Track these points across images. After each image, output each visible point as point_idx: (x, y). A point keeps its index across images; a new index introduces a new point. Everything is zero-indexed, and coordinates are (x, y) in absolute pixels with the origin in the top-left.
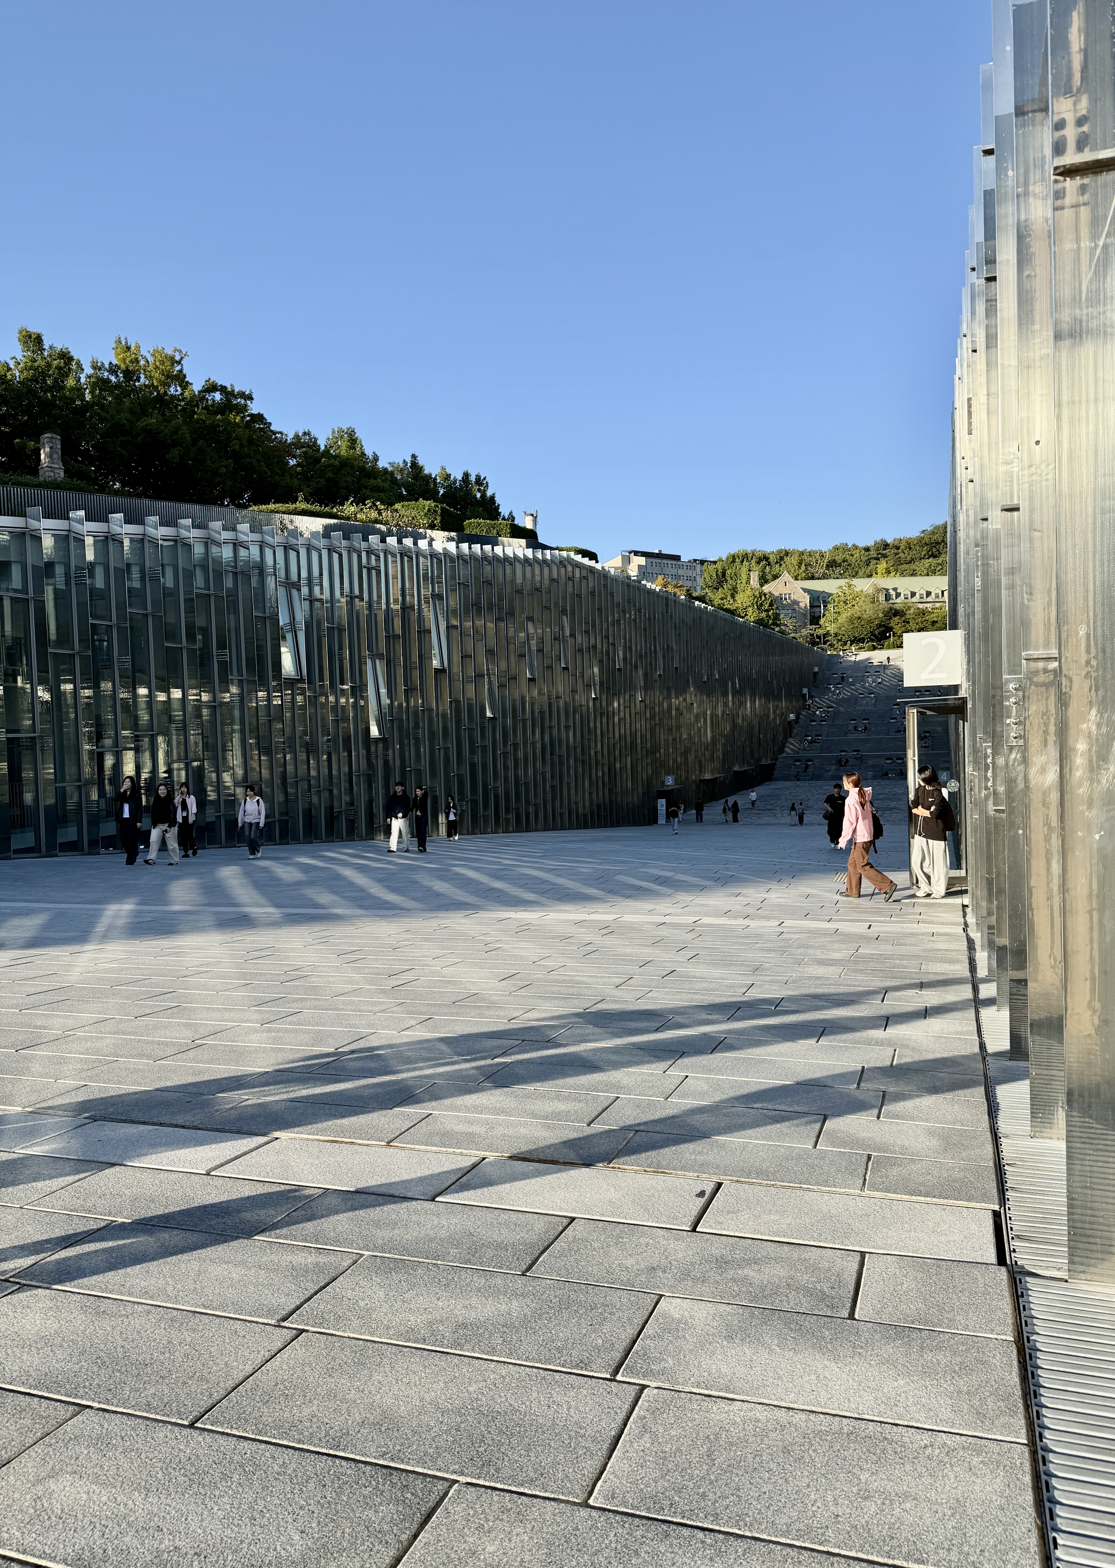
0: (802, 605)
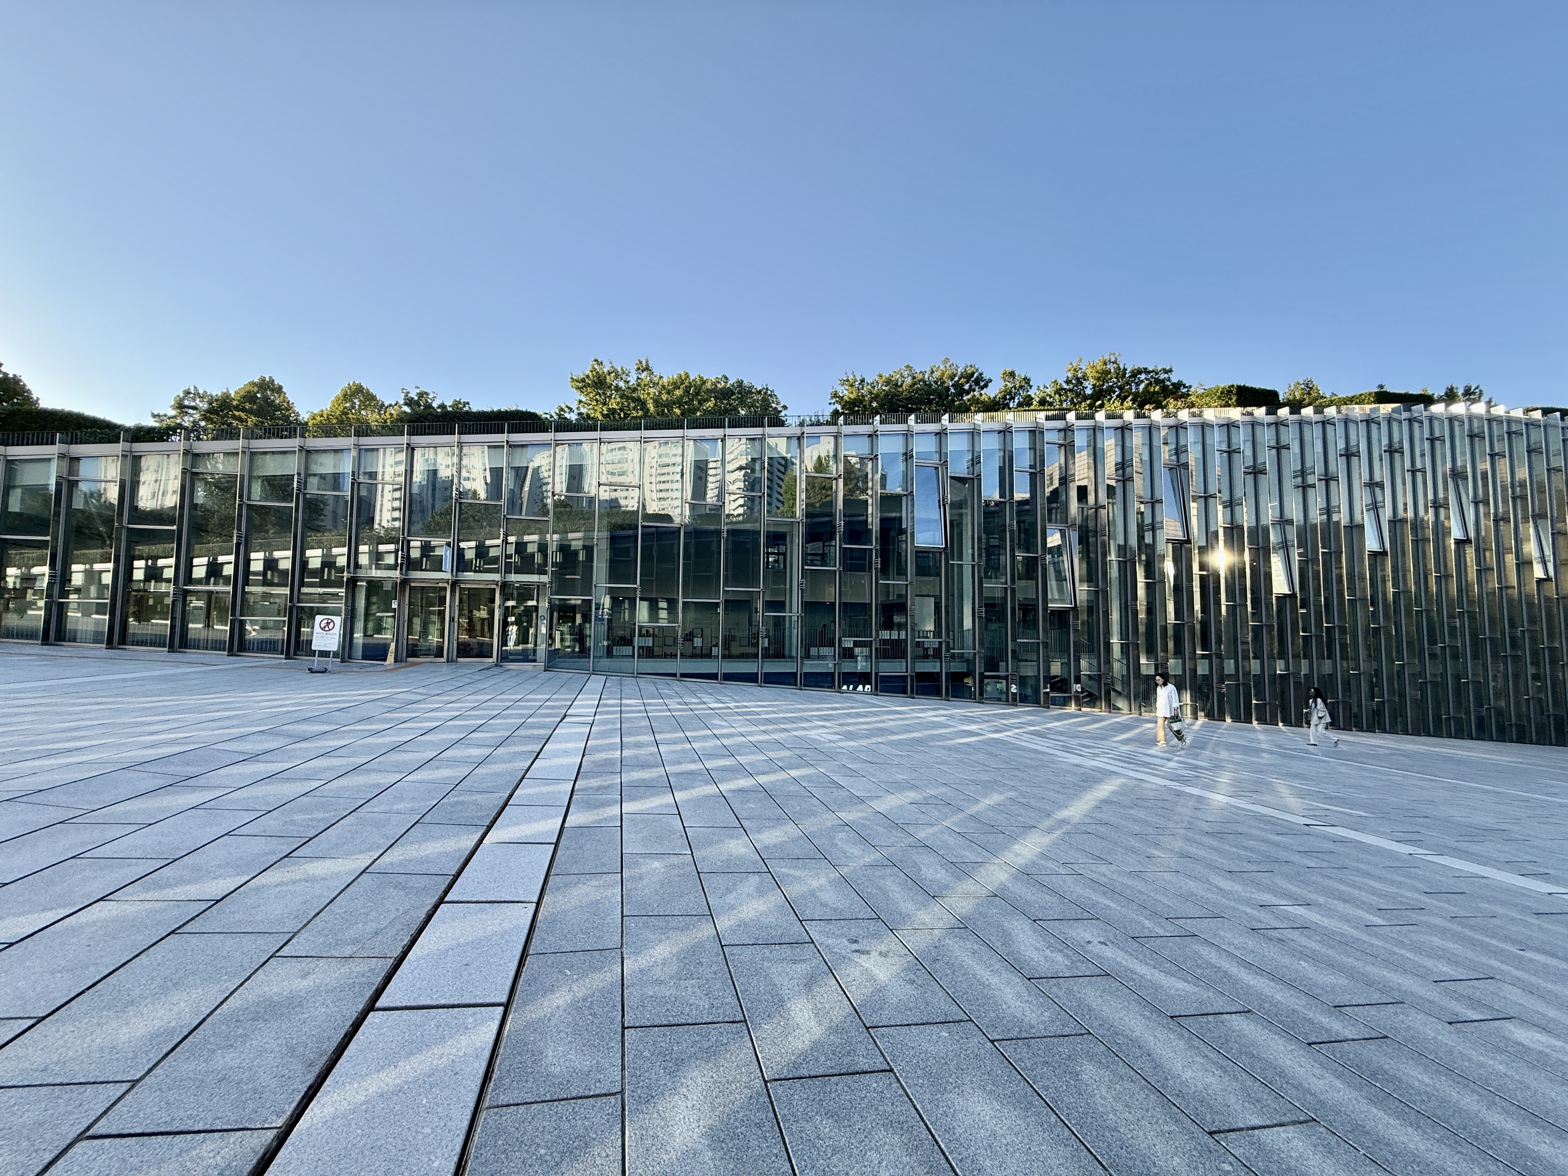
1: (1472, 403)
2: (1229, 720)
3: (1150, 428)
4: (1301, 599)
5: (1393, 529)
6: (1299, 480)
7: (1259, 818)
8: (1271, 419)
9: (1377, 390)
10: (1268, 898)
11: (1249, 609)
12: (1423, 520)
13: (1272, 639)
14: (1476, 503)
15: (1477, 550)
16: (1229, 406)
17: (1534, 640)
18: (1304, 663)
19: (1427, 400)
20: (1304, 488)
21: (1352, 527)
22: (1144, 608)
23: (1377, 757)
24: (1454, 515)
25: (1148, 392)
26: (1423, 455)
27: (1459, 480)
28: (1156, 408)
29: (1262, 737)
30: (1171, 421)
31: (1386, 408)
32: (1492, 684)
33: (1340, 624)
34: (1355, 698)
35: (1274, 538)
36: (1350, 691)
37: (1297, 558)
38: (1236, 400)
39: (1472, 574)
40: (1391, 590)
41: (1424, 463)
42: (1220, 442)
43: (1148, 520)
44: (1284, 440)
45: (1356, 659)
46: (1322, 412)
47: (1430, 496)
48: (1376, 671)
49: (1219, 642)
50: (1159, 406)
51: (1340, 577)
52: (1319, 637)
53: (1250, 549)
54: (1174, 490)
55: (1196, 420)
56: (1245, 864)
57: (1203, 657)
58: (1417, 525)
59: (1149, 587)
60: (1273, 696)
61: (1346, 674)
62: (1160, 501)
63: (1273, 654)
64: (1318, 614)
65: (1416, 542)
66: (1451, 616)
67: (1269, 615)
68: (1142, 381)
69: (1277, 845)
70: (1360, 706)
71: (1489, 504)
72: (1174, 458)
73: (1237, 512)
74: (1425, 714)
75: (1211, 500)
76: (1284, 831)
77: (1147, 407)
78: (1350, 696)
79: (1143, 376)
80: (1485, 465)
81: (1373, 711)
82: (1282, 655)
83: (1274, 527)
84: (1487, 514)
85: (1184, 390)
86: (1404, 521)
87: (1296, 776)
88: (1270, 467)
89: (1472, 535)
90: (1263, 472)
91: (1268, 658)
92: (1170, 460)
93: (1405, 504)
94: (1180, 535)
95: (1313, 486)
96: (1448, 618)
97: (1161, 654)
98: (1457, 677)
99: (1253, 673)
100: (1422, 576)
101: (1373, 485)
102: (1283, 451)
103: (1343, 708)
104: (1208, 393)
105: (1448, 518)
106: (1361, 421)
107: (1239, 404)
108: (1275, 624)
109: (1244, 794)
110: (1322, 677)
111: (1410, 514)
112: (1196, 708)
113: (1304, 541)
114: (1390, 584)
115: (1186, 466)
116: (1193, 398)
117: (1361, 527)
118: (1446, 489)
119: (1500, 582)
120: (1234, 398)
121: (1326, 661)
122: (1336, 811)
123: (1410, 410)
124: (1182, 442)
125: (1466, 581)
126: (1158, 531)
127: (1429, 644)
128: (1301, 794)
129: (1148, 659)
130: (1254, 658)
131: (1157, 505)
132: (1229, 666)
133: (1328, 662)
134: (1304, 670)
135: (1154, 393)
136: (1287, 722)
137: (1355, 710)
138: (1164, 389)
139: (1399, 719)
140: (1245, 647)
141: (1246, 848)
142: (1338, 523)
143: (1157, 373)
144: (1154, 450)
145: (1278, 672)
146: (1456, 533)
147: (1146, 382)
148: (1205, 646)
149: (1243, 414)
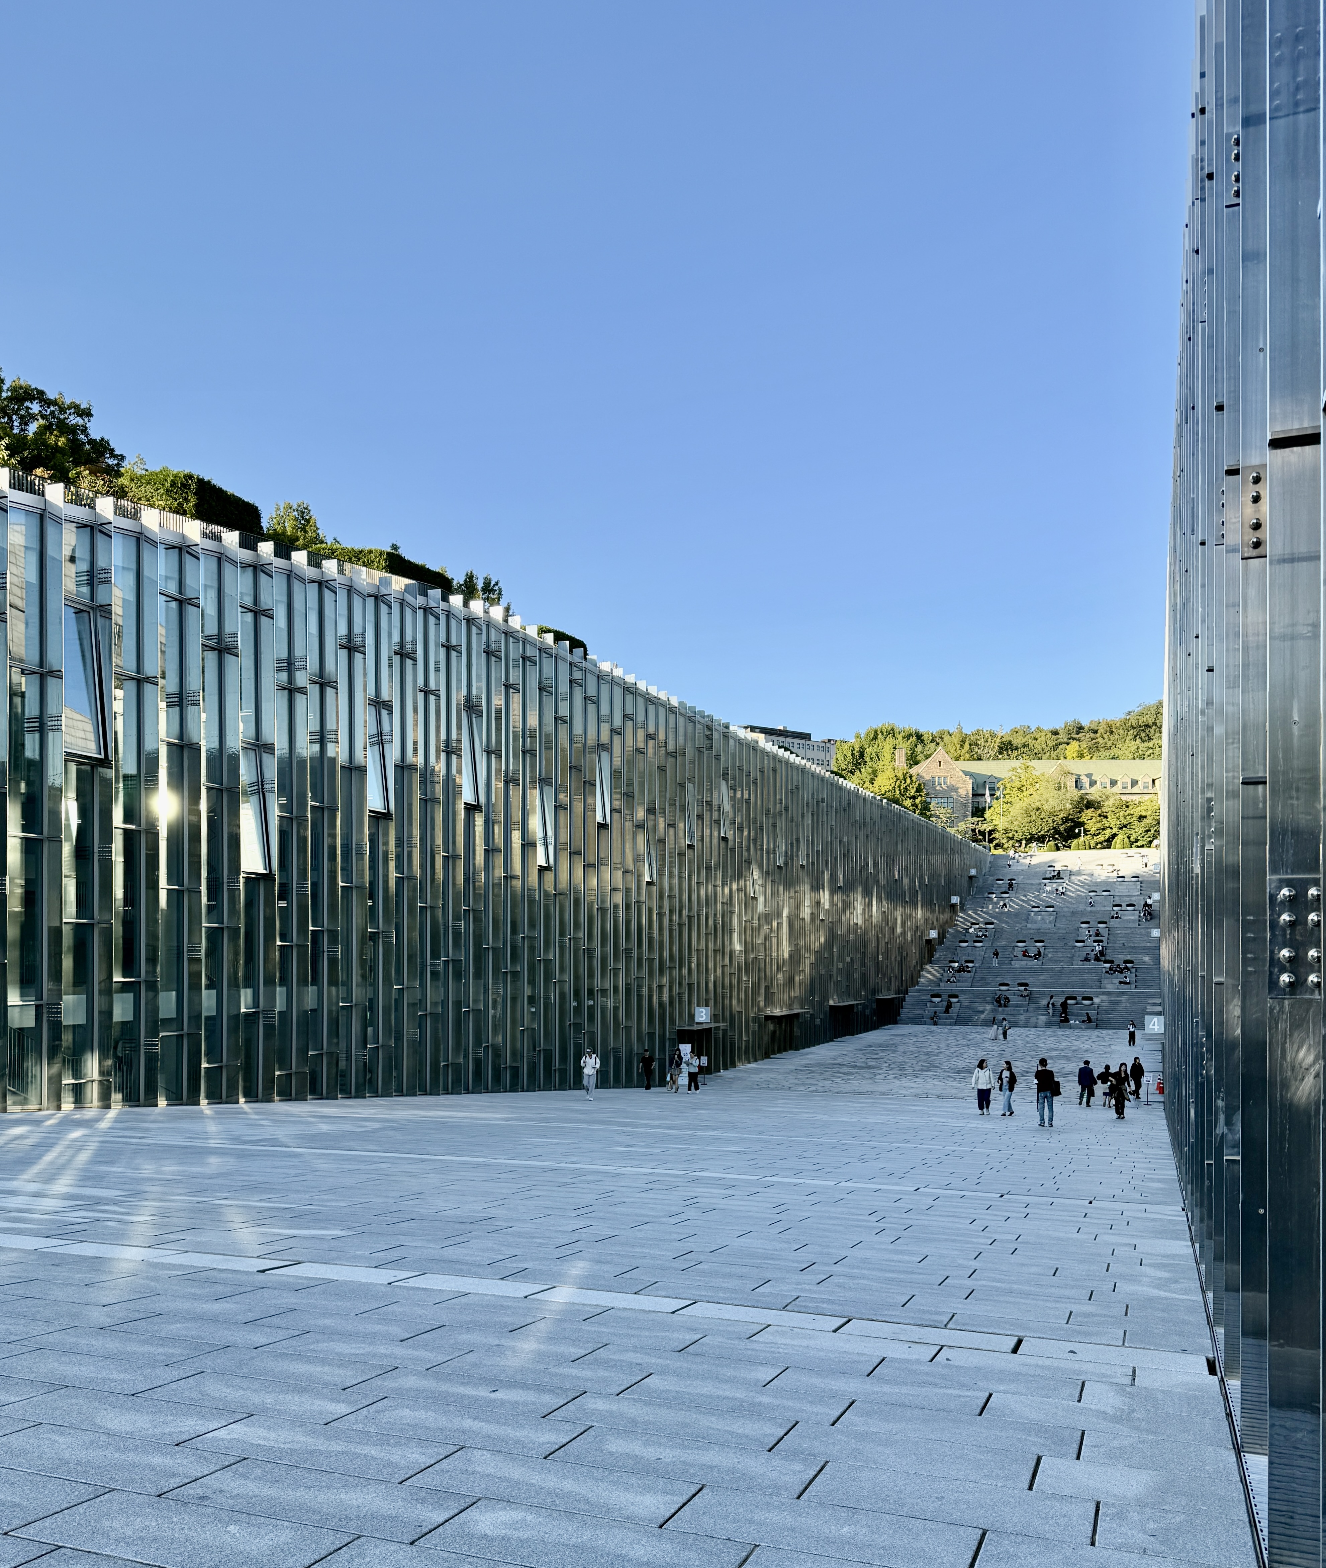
0: (962, 792)
1: (491, 605)
2: (162, 1102)
3: (42, 517)
4: (281, 884)
5: (399, 779)
6: (284, 676)
7: (193, 1275)
8: (245, 555)
9: (389, 550)
10: (189, 1425)
11: (204, 900)
12: (433, 770)
13: (236, 954)
14: (489, 753)
15: (487, 822)
16: (184, 513)
17: (532, 949)
18: (280, 992)
19: (444, 584)
20: (291, 691)
21: (351, 769)
22: (19, 891)
23: (365, 1137)
24: (466, 766)
25: (45, 443)
26: (437, 670)
27: (474, 715)
28: (54, 479)
29: (212, 1127)
30: (80, 513)
31: (399, 583)
32: (491, 1012)
33: (331, 928)
34: (343, 1045)
35: (246, 774)
36: (338, 1036)
37: (277, 812)
38: (196, 506)
39: (480, 858)
40: (393, 874)
41: (438, 683)
42: (167, 578)
43: (32, 709)
44: (266, 601)
45: (347, 984)
46: (319, 566)
47: (443, 736)
48: (371, 1000)
49: (152, 960)
50: (60, 476)
51: (333, 848)
52: (302, 947)
53: (209, 789)
54: (83, 656)
55: (126, 523)
56: (159, 1371)
57: (125, 987)
58: (427, 776)
59: (30, 848)
60: (234, 1052)
61: (334, 1008)
62: (57, 674)
63: (236, 978)
64: (302, 909)
65: (424, 802)
66: (457, 918)
67: (233, 911)
68: (33, 417)
69: (214, 1319)
70: (349, 1058)
71: (501, 756)
72: (85, 590)
73: (189, 717)
74: (422, 1063)
75: (148, 688)
76: (228, 1290)
77: (39, 471)
78: (338, 1044)
79: (35, 408)
80: (498, 701)
81: (365, 1063)
82: (250, 981)
83: (246, 755)
84: (498, 771)
85: (112, 462)
86: (412, 767)
87: (254, 1188)
88: (244, 643)
89: (482, 800)
90: (231, 650)
91: (229, 985)
92: (78, 594)
93: (415, 743)
94: (90, 748)
95: (303, 691)
96: (453, 920)
97: (47, 985)
98: (458, 1004)
99: (204, 1014)
100: (428, 855)
101: (379, 704)
102: (264, 620)
103: (328, 1064)
104: (150, 479)
105: (460, 771)
106: (369, 596)
107: (203, 514)
108: (242, 926)
109: (172, 1237)
110: (303, 1014)
111: (420, 760)
112: (109, 1088)
113: (287, 782)
114: (392, 865)
115: (105, 611)
116: (122, 481)
117: (362, 770)
118: (459, 727)
119: (506, 871)
120: (193, 501)
121: (310, 988)
122: (305, 1237)
123: (426, 595)
124: (101, 563)
125: (474, 864)
126: (50, 734)
127: (431, 958)
128: (259, 1218)
129: (22, 995)
130: (208, 987)
131: (51, 682)
132: (167, 1004)
133: (311, 990)
134: (280, 1005)
135: (56, 449)
136: (252, 1096)
137: (342, 1064)
138: (75, 446)
139: (394, 1074)
140: (195, 968)
141: (165, 1341)
142: (333, 760)
143: (62, 410)
144: (49, 565)
145: (243, 1010)
146: (468, 796)
147: (42, 422)
148: (128, 968)
149: (205, 535)
